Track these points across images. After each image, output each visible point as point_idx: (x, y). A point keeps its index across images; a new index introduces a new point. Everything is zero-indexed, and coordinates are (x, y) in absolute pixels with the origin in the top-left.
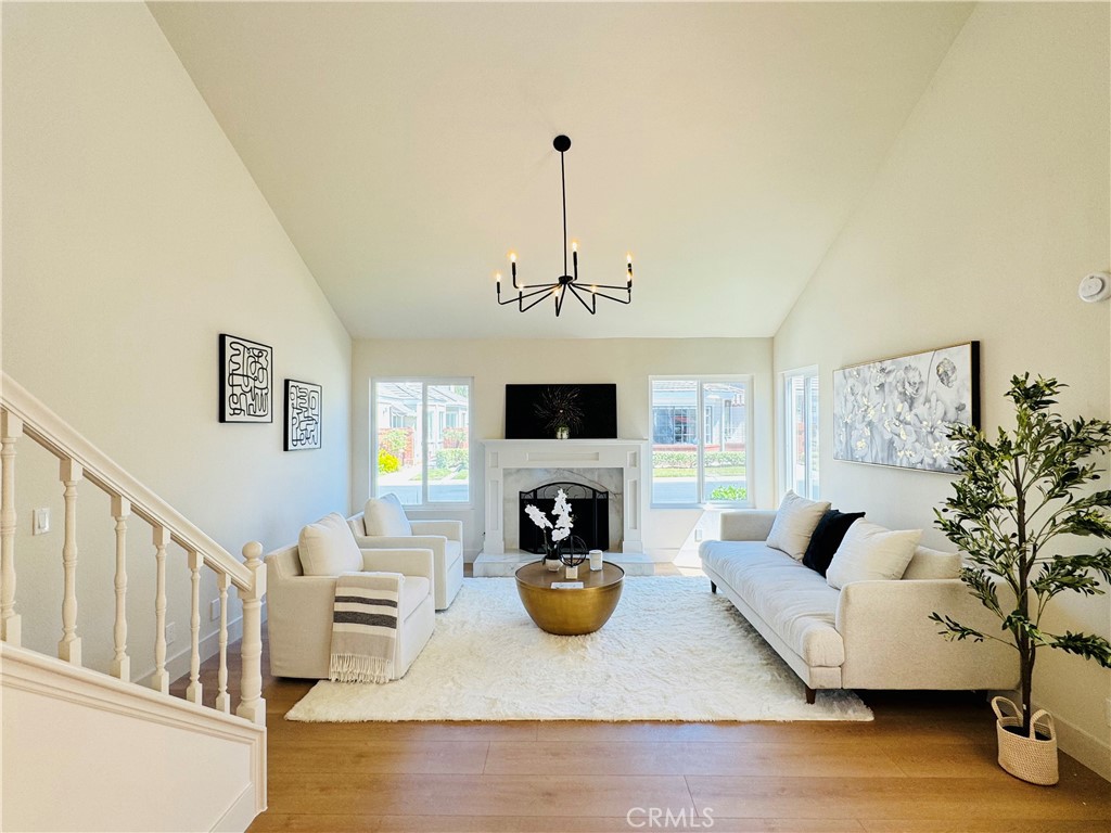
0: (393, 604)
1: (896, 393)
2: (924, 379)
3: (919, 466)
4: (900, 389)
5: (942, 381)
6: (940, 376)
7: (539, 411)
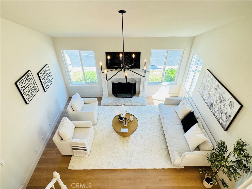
0: (85, 148)
1: (218, 95)
2: (227, 100)
3: (215, 116)
4: (220, 95)
5: (230, 106)
6: (230, 104)
7: (116, 61)
